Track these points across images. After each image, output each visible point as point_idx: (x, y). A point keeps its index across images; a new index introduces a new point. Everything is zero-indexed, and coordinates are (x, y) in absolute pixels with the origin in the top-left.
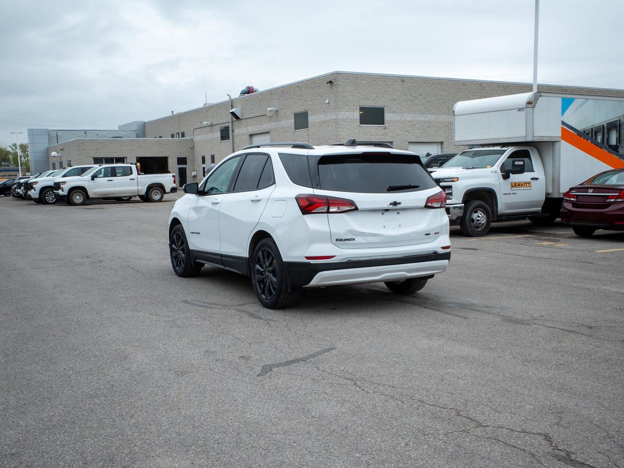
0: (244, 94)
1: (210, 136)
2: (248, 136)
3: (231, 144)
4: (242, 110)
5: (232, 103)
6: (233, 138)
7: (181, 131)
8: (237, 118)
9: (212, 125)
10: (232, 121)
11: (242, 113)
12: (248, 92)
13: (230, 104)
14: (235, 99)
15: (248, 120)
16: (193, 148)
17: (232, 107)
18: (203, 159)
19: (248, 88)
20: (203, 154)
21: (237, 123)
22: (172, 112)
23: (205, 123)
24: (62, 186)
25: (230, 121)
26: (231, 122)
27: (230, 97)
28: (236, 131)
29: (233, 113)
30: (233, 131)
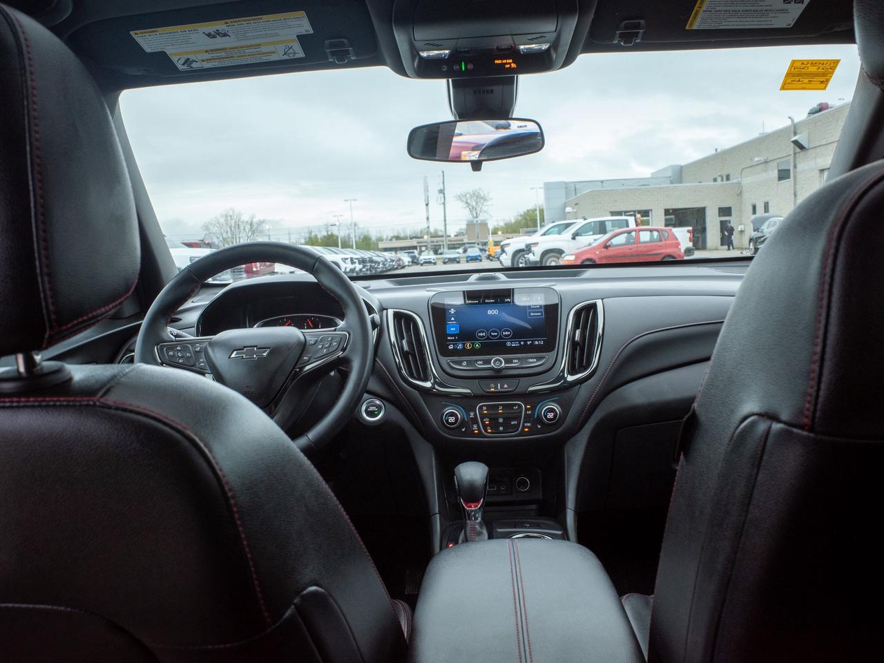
0: (813, 113)
1: (764, 176)
2: (818, 172)
3: (793, 184)
4: (809, 135)
5: (795, 129)
6: (795, 177)
7: (724, 173)
8: (802, 147)
9: (766, 162)
10: (795, 154)
11: (809, 140)
12: (820, 110)
13: (793, 130)
14: (800, 123)
15: (818, 149)
16: (740, 194)
17: (795, 134)
18: (754, 208)
19: (820, 105)
20: (754, 201)
21: (802, 154)
22: (716, 150)
23: (756, 159)
24: (533, 249)
25: (792, 153)
26: (792, 156)
27: (792, 121)
28: (800, 167)
29: (796, 143)
30: (795, 167)
